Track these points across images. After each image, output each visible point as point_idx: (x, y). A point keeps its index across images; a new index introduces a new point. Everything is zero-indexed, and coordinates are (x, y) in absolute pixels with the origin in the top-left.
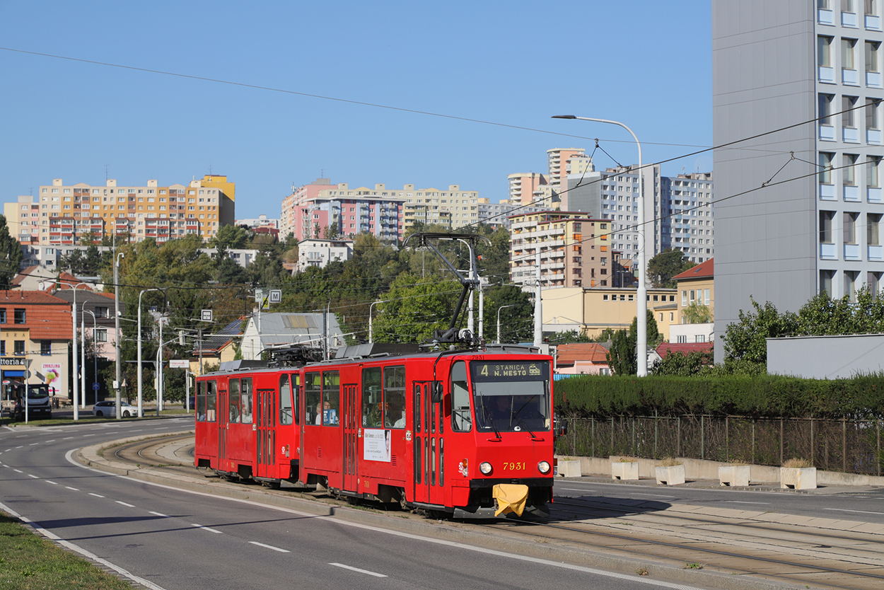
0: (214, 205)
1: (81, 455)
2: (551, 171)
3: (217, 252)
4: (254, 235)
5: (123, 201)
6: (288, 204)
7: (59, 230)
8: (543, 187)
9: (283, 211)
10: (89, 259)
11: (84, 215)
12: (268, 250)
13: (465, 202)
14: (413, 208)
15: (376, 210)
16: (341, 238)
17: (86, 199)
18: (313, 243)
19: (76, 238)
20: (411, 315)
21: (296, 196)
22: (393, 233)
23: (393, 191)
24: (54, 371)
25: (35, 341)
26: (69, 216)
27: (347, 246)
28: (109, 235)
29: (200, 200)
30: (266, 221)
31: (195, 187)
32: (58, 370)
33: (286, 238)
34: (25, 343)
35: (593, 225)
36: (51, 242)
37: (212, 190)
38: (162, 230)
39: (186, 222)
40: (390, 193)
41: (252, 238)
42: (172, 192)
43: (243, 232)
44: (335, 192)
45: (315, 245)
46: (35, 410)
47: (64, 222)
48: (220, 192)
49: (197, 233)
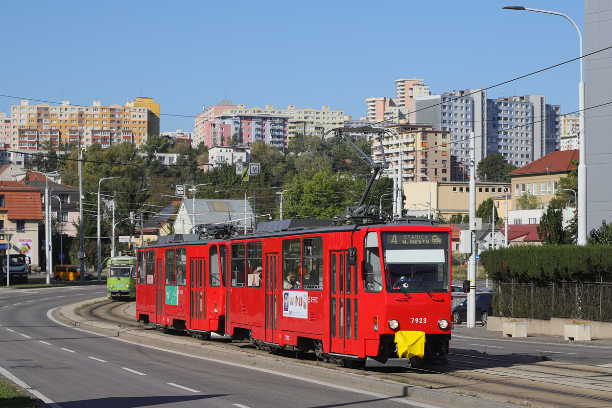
0: (144, 120)
1: (61, 315)
2: (398, 96)
3: (147, 155)
4: (174, 143)
5: (75, 117)
6: (199, 121)
7: (26, 139)
8: (392, 109)
9: (196, 125)
10: (49, 161)
11: (45, 127)
12: (186, 154)
13: (334, 119)
14: (294, 123)
15: (268, 125)
16: (240, 146)
17: (46, 115)
18: (220, 149)
19: (39, 145)
20: (310, 201)
21: (205, 114)
22: (280, 142)
23: (280, 111)
24: (27, 244)
25: (12, 220)
26: (33, 128)
27: (246, 152)
28: (64, 143)
29: (134, 116)
30: (181, 134)
31: (129, 106)
32: (30, 244)
33: (198, 146)
34: (4, 222)
35: (436, 135)
36: (20, 148)
37: (142, 109)
38: (104, 139)
39: (122, 133)
40: (277, 112)
41: (173, 146)
42: (112, 110)
43: (166, 140)
44: (235, 111)
45: (221, 151)
46: (14, 276)
47: (29, 133)
48: (148, 110)
49: (131, 142)
